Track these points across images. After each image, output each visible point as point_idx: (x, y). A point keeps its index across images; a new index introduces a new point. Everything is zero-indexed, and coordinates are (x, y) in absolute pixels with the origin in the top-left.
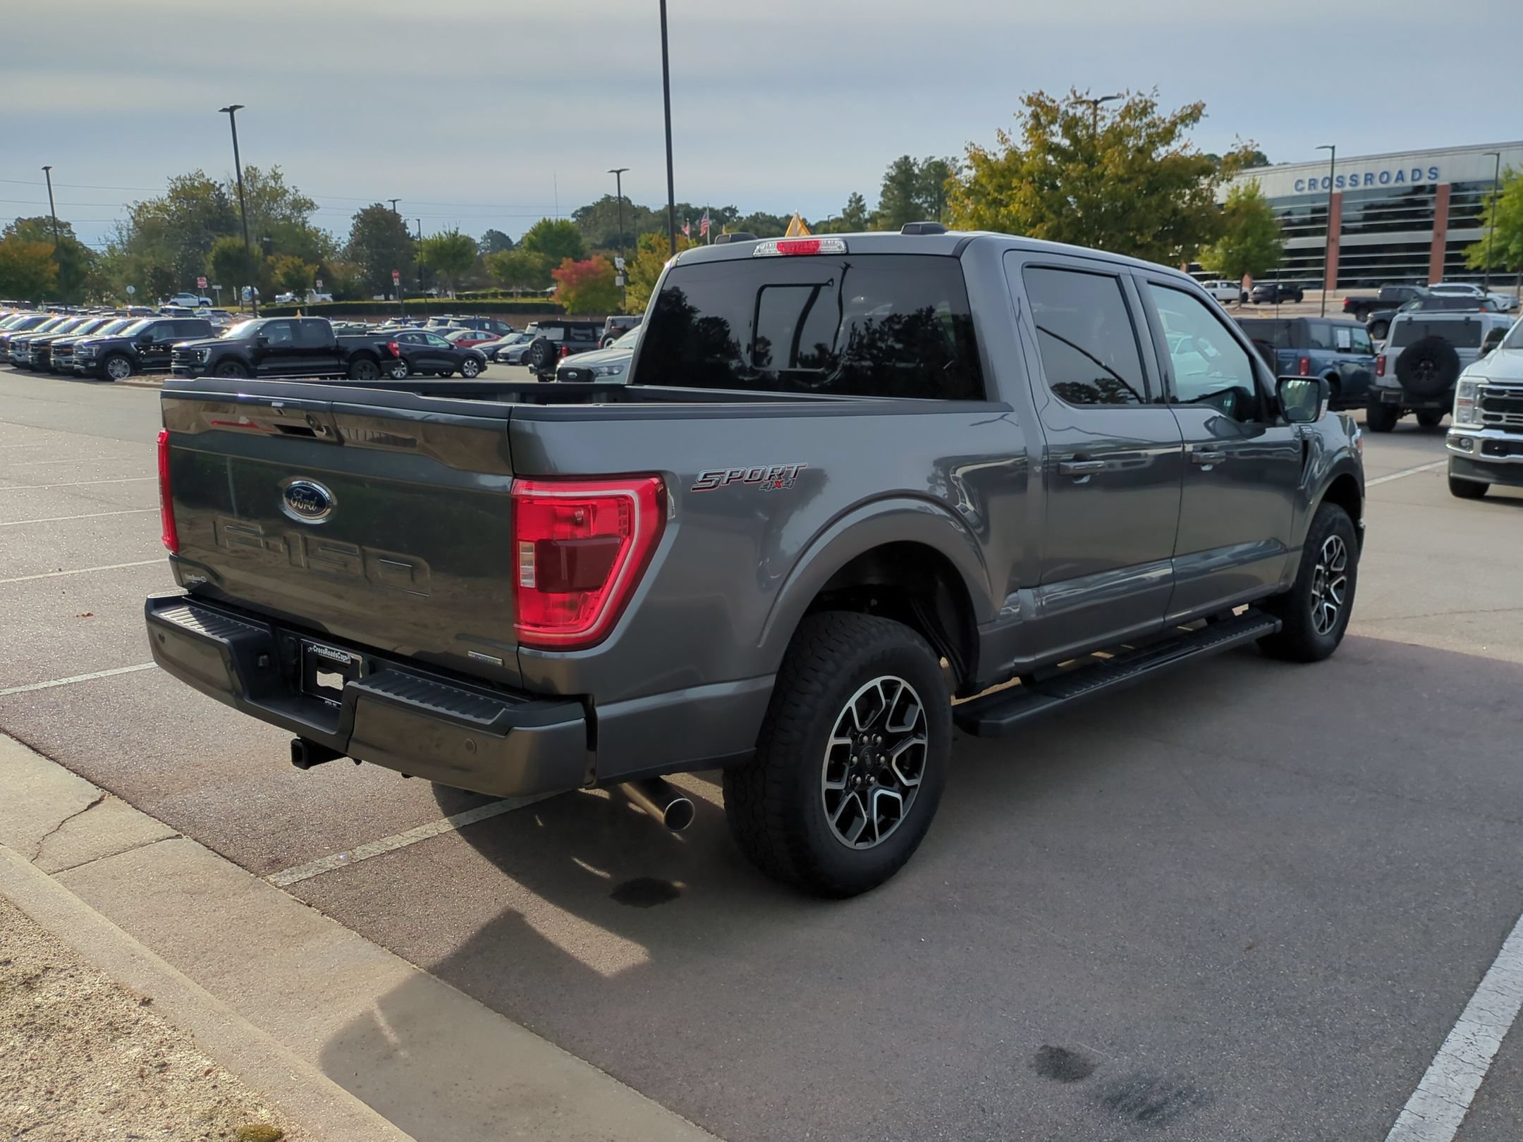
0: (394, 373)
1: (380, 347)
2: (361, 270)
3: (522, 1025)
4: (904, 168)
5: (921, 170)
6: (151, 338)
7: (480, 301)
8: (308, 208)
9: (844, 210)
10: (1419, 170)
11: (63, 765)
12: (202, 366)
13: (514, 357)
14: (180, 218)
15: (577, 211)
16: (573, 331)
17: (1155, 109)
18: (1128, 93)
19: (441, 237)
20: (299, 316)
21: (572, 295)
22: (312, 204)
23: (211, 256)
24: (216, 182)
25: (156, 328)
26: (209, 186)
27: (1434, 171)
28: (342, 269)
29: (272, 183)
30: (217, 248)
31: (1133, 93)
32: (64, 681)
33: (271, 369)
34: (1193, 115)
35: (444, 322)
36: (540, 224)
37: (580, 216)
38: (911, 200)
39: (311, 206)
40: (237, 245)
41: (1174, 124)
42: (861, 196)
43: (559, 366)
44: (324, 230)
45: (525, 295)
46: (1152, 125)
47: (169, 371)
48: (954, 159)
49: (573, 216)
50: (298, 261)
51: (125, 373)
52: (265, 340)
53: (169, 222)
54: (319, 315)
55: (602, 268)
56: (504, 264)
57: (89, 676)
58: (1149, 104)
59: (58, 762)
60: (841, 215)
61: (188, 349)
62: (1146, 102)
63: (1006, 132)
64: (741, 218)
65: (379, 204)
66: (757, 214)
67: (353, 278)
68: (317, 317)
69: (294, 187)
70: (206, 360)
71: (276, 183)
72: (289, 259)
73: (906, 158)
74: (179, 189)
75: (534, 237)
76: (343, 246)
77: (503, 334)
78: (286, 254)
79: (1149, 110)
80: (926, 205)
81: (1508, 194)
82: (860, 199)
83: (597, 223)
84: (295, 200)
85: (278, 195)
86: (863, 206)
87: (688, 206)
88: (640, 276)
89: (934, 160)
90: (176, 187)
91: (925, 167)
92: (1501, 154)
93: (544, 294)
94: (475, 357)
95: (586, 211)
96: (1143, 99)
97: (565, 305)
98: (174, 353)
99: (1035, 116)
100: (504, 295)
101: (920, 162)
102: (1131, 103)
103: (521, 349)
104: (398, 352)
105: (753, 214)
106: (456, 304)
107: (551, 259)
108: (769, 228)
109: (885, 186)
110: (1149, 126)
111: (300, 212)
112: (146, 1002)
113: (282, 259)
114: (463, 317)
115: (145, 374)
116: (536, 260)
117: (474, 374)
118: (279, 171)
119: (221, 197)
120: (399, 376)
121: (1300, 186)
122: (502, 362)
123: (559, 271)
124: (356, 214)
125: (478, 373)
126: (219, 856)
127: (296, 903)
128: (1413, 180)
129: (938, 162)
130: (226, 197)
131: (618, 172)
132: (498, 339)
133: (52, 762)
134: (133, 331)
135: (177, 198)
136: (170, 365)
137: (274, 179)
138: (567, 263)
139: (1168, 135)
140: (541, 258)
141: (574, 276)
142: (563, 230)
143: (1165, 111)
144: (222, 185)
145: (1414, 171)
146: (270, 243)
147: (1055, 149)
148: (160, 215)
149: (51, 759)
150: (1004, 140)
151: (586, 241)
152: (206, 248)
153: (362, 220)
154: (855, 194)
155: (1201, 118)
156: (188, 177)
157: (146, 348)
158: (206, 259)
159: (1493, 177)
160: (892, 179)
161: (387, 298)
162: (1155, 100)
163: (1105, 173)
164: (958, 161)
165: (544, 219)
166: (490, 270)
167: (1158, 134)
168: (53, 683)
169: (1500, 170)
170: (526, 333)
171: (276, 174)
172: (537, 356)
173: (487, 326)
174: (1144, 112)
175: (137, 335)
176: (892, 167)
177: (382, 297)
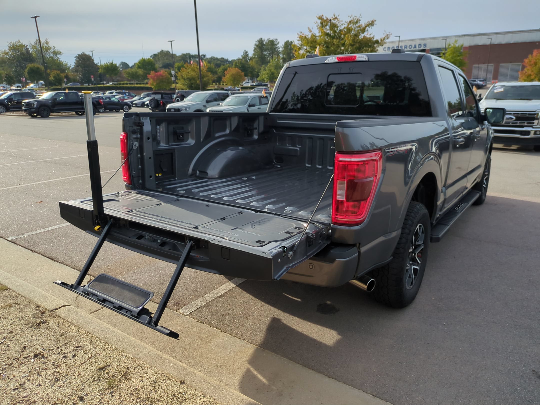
0: (100, 110)
1: (96, 101)
2: (79, 75)
3: (324, 375)
4: (260, 42)
5: (266, 43)
6: (12, 99)
7: (122, 86)
8: (59, 54)
9: (242, 56)
10: (420, 45)
11: (67, 265)
12: (34, 108)
13: (139, 104)
14: (13, 57)
15: (152, 56)
16: (164, 96)
17: (360, 21)
18: (352, 16)
19: (107, 64)
20: (67, 91)
21: (155, 84)
22: (60, 52)
23: (27, 70)
24: (25, 44)
25: (14, 95)
26: (23, 46)
27: (425, 45)
28: (72, 75)
29: (46, 45)
30: (28, 67)
31: (353, 16)
32: (47, 229)
33: (58, 109)
34: (372, 24)
35: (112, 93)
36: (141, 60)
37: (153, 57)
38: (263, 53)
39: (60, 53)
40: (36, 66)
41: (366, 27)
42: (247, 51)
43: (167, 108)
44: (65, 61)
45: (137, 84)
46: (359, 27)
47: (22, 111)
48: (276, 39)
49: (151, 57)
50: (58, 72)
51: (4, 111)
52: (56, 99)
53: (9, 58)
54: (74, 90)
55: (164, 74)
56: (129, 73)
57: (56, 227)
58: (358, 20)
59: (64, 264)
60: (241, 58)
61: (28, 102)
62: (357, 19)
63: (311, 29)
64: (207, 58)
65: (84, 53)
66: (212, 57)
67: (77, 78)
68: (73, 91)
69: (54, 46)
70: (35, 106)
71: (47, 45)
72: (55, 72)
73: (261, 39)
74: (12, 47)
75: (139, 64)
76: (72, 67)
77: (134, 97)
78: (54, 70)
79: (358, 22)
80: (268, 55)
81: (448, 52)
82: (247, 52)
83: (159, 60)
84: (54, 51)
85: (48, 49)
86: (248, 54)
87: (189, 54)
88: (181, 77)
89: (270, 40)
90: (11, 46)
91: (267, 42)
92: (447, 40)
93: (143, 83)
94: (127, 104)
95: (155, 55)
96: (357, 18)
97: (152, 87)
98: (23, 104)
99: (322, 23)
100: (130, 84)
101: (266, 40)
102: (353, 19)
103: (141, 102)
104: (102, 103)
105: (211, 57)
106: (114, 87)
107: (146, 72)
108: (217, 62)
109: (255, 48)
110: (358, 27)
111: (56, 55)
112: (183, 383)
113: (53, 72)
114: (118, 91)
115: (11, 111)
116: (141, 72)
117: (127, 110)
118: (48, 41)
119: (27, 50)
120: (102, 111)
121: (385, 49)
122: (135, 107)
123: (150, 75)
124: (76, 56)
125: (129, 110)
126: (154, 303)
127: (198, 323)
128: (419, 47)
129: (271, 40)
130: (29, 50)
131: (171, 42)
132: (132, 99)
133: (61, 264)
134: (6, 96)
135: (11, 50)
136: (22, 108)
137: (46, 44)
138: (152, 73)
139: (363, 31)
140: (142, 71)
141: (155, 77)
142: (149, 62)
143: (363, 23)
144: (27, 46)
145: (419, 45)
146: (47, 66)
147: (327, 34)
148: (6, 56)
149: (60, 263)
150: (310, 31)
151: (157, 66)
152: (24, 68)
153: (78, 58)
154: (245, 51)
155: (374, 25)
156: (15, 42)
157: (11, 102)
158: (25, 72)
159: (444, 47)
160: (257, 45)
161: (89, 85)
162: (360, 19)
163: (345, 43)
164: (277, 40)
165: (143, 58)
166: (125, 75)
167: (360, 30)
168: (43, 230)
169: (447, 44)
170: (141, 96)
171: (47, 42)
172: (152, 104)
173: (127, 94)
174: (357, 22)
175: (7, 98)
176: (257, 42)
177: (87, 85)
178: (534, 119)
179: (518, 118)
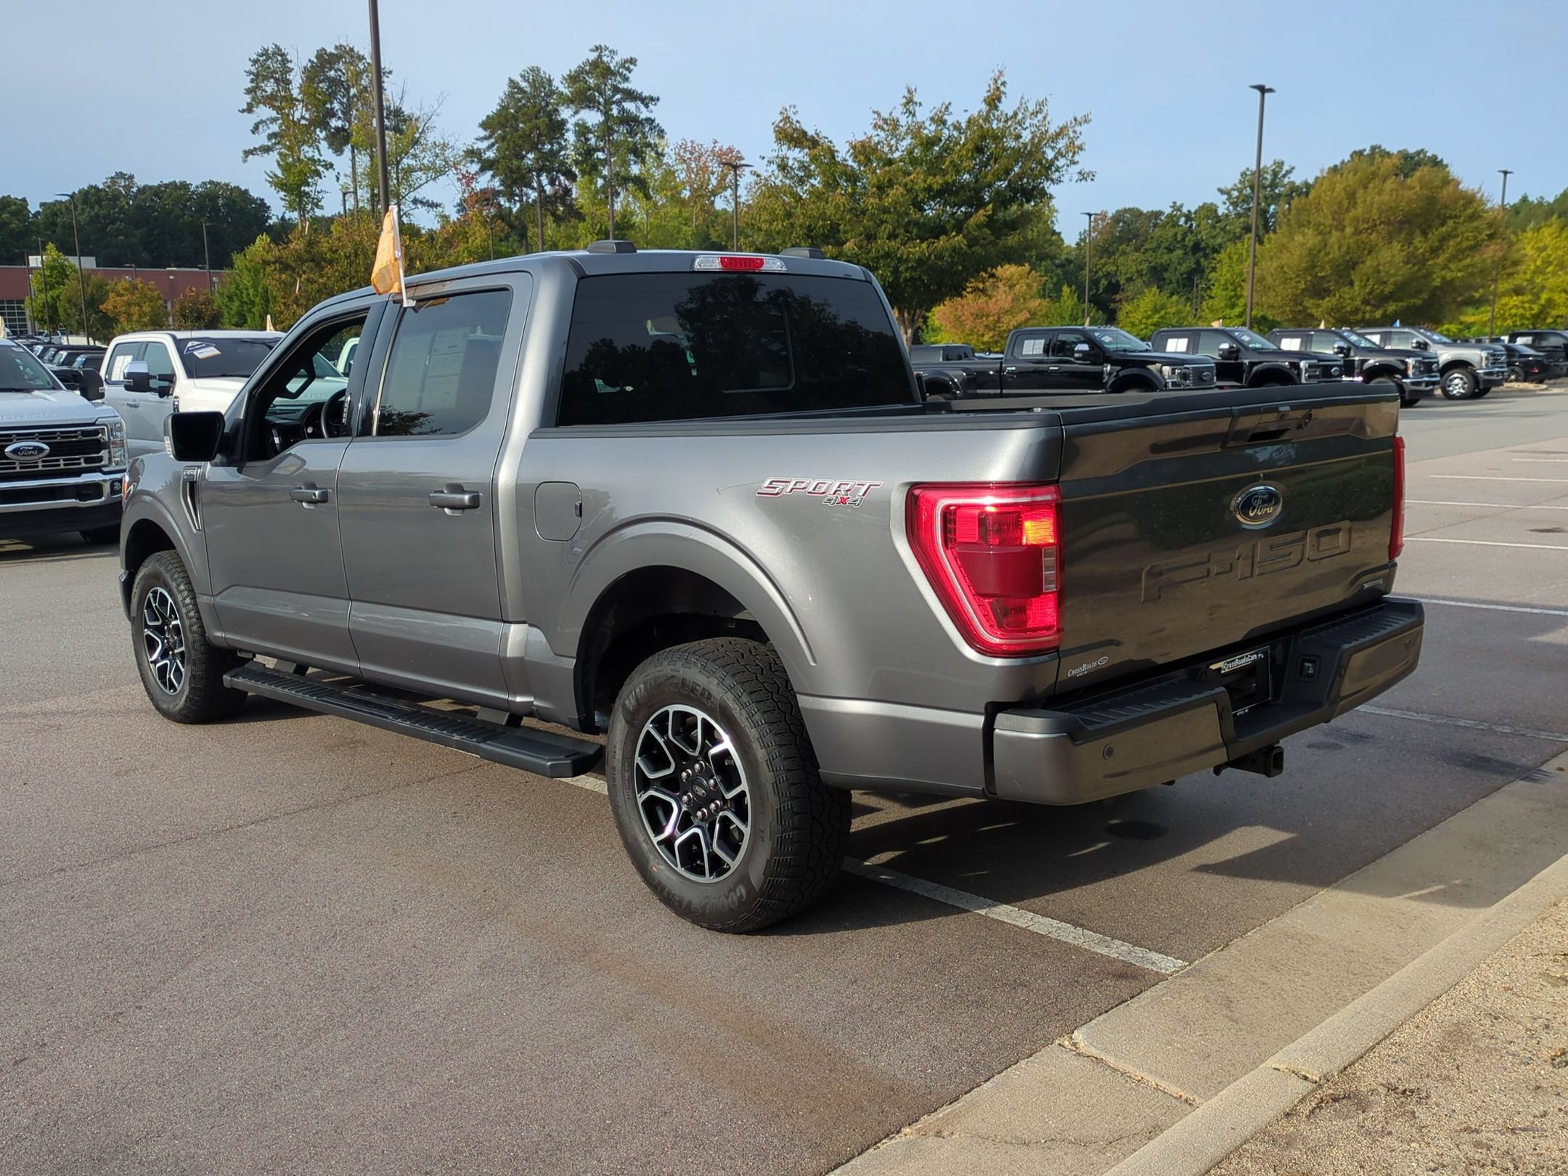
178: (100, 446)
179: (57, 449)
